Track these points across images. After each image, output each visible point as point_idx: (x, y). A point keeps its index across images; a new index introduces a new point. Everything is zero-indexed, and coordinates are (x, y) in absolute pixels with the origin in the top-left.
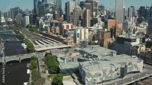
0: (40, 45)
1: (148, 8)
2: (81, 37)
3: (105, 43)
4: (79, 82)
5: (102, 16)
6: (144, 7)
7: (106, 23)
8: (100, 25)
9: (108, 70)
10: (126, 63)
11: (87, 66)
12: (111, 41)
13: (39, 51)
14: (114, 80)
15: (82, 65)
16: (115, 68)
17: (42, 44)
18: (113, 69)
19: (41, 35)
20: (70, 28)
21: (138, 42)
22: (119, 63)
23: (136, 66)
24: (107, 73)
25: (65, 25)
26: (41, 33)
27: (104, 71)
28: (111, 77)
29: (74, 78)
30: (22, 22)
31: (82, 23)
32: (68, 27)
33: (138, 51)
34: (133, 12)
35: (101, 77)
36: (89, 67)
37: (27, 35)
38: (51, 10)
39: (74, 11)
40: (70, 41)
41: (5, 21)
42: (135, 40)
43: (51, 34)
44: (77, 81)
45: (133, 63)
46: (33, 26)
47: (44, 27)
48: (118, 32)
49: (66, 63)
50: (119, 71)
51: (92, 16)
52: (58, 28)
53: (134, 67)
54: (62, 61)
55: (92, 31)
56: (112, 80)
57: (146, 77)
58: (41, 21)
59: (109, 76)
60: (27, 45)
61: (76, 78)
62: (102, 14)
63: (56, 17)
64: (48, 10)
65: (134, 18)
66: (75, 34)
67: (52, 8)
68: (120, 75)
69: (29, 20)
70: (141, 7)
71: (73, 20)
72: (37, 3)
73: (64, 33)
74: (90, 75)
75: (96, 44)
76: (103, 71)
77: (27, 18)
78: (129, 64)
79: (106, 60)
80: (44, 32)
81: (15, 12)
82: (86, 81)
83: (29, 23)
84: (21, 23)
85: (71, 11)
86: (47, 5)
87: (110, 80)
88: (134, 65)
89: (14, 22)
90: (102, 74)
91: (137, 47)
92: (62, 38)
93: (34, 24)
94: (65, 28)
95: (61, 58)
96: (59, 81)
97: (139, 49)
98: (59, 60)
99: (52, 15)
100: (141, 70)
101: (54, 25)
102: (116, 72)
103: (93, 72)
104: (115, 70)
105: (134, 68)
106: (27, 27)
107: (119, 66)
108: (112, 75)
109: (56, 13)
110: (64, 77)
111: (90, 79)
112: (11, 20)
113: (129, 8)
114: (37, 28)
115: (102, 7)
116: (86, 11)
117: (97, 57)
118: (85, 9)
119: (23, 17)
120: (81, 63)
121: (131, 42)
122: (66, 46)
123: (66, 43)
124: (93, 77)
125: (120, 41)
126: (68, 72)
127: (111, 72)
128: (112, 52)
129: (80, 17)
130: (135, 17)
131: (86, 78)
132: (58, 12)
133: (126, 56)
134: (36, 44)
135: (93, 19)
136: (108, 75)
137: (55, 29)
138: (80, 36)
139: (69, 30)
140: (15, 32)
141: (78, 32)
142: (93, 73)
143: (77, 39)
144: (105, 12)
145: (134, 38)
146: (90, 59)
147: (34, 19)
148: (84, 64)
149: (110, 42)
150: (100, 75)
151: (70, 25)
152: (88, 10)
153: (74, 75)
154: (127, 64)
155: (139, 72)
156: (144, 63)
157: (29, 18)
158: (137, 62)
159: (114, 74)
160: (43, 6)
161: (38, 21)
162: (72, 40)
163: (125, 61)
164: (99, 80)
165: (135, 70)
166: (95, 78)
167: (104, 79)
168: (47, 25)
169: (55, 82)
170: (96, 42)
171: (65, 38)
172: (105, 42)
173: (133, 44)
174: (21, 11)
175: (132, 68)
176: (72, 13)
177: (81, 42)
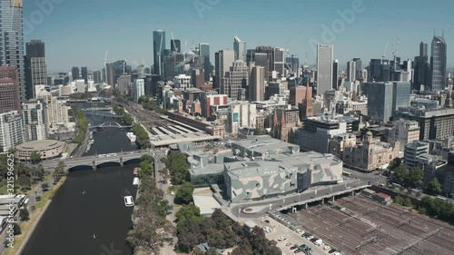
0: (161, 134)
1: (386, 63)
2: (241, 120)
3: (284, 132)
4: (221, 197)
5: (291, 79)
6: (380, 60)
7: (293, 93)
8: (281, 98)
9: (272, 177)
10: (309, 165)
11: (237, 169)
12: (295, 128)
13: (159, 147)
14: (285, 194)
15: (227, 167)
16: (286, 172)
17: (164, 133)
18: (283, 175)
19: (164, 117)
20: (222, 104)
21: (343, 129)
22: (295, 166)
23: (328, 172)
24: (271, 181)
25: (211, 97)
26: (166, 114)
27: (266, 178)
28: (277, 189)
29: (214, 191)
30: (130, 92)
31: (247, 94)
32: (217, 100)
33: (342, 146)
34: (357, 72)
35: (260, 188)
36: (241, 171)
37: (139, 117)
38: (187, 67)
39: (232, 69)
40: (218, 127)
41: (95, 89)
42: (336, 126)
43: (184, 114)
44: (218, 195)
45: (323, 166)
46: (151, 99)
47: (172, 101)
48: (310, 110)
49: (202, 165)
50: (294, 179)
51: (271, 78)
52: (198, 103)
53: (324, 173)
54: (196, 162)
55: (265, 109)
56: (281, 194)
57: (346, 191)
58: (167, 89)
59: (275, 187)
60: (137, 136)
61: (218, 190)
62: (292, 75)
63: (198, 82)
64: (182, 67)
65: (358, 83)
66: (230, 115)
67: (191, 62)
68: (296, 187)
69: (143, 87)
70: (373, 61)
71: (230, 87)
72: (159, 53)
73: (209, 113)
74: (240, 185)
75: (267, 133)
76: (262, 177)
77: (140, 83)
78: (315, 168)
79: (273, 160)
80: (172, 111)
81: (117, 70)
82: (233, 194)
83: (143, 94)
84: (127, 93)
85: (226, 69)
86: (180, 58)
87: (276, 195)
88: (325, 170)
89: (115, 92)
90: (261, 183)
91: (340, 139)
92: (204, 121)
93: (154, 95)
94: (212, 103)
95: (195, 157)
96: (187, 194)
97: (342, 143)
98: (190, 159)
99: (189, 77)
100: (340, 180)
101: (191, 96)
102: (288, 181)
103: (245, 179)
104: (287, 177)
105: (325, 175)
106: (140, 101)
107: (295, 170)
108: (280, 185)
109: (198, 72)
110: (196, 190)
111: (239, 192)
112: (108, 87)
113: (348, 63)
114: (158, 103)
115: (293, 62)
116: (254, 69)
117: (260, 155)
118: (252, 65)
119: (132, 81)
121: (329, 129)
122: (210, 137)
123: (210, 132)
124: (244, 187)
125: (311, 126)
126: (205, 181)
127: (278, 179)
128: (291, 148)
129: (244, 81)
130: (361, 80)
131: (233, 189)
132: (201, 71)
133: (313, 154)
134: (154, 133)
135: (270, 85)
136: (274, 184)
137: (193, 105)
138: (239, 119)
139: (219, 107)
140: (114, 111)
141: (236, 110)
142: (245, 181)
143: (234, 124)
144: (300, 69)
146: (245, 158)
147: (153, 86)
148: (231, 166)
149: (292, 130)
150: (258, 185)
151: (221, 97)
153: (215, 186)
154: (312, 168)
155: (335, 183)
156: (344, 166)
157: (143, 84)
158: (331, 165)
159: (283, 184)
160: (172, 60)
161: (161, 89)
162: (223, 127)
163: (308, 162)
164: (255, 194)
166: (248, 191)
167: (265, 192)
168: (178, 98)
169: (180, 196)
170: (269, 130)
171: (209, 123)
172: (283, 129)
173: (333, 133)
174: (128, 70)
175: (320, 175)
176: (227, 74)
177: (239, 130)
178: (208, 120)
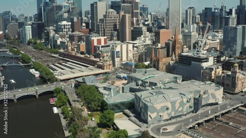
1: (217, 11)
2: (122, 57)
5: (146, 23)
6: (211, 9)
8: (147, 39)
9: (178, 102)
11: (148, 97)
12: (171, 62)
13: (65, 81)
14: (186, 115)
16: (188, 98)
18: (185, 100)
19: (55, 56)
20: (103, 44)
21: (211, 62)
23: (214, 96)
24: (177, 105)
25: (95, 39)
28: (182, 111)
29: (128, 116)
30: (19, 36)
32: (99, 41)
33: (213, 75)
34: (193, 17)
35: (169, 111)
36: (152, 98)
38: (66, 15)
39: (105, 16)
40: (108, 63)
42: (206, 60)
43: (74, 53)
45: (210, 92)
46: (38, 42)
47: (59, 43)
48: (178, 48)
50: (192, 103)
51: (132, 24)
52: (83, 45)
53: (211, 96)
55: (137, 47)
56: (183, 115)
57: (228, 110)
59: (180, 109)
61: (132, 115)
64: (62, 16)
65: (196, 26)
66: (113, 53)
67: (69, 12)
68: (193, 109)
69: (30, 32)
71: (104, 31)
72: (42, 5)
73: (93, 51)
75: (146, 67)
76: (171, 103)
77: (29, 29)
78: (204, 93)
79: (171, 88)
80: (62, 51)
83: (31, 37)
85: (100, 16)
86: (60, 8)
88: (211, 94)
90: (170, 107)
91: (211, 69)
92: (93, 58)
94: (95, 44)
95: (106, 88)
97: (213, 72)
99: (70, 23)
100: (220, 102)
101: (76, 38)
102: (188, 105)
105: (211, 98)
106: (29, 43)
107: (192, 96)
108: (183, 109)
109: (75, 20)
111: (153, 115)
112: (1, 32)
113: (187, 11)
114: (46, 44)
115: (144, 10)
116: (124, 17)
117: (155, 84)
118: (122, 13)
120: (139, 94)
121: (202, 62)
122: (101, 71)
123: (101, 67)
124: (158, 112)
125: (185, 61)
127: (182, 104)
128: (176, 78)
129: (115, 26)
130: (197, 24)
131: (149, 113)
132: (78, 18)
134: (53, 69)
136: (178, 109)
137: (79, 46)
138: (120, 56)
139: (102, 47)
140: (11, 51)
141: (118, 49)
143: (116, 59)
144: (149, 16)
145: (205, 56)
146: (147, 88)
151: (103, 38)
152: (127, 16)
153: (127, 111)
154: (202, 93)
155: (217, 103)
158: (215, 90)
159: (185, 107)
160: (52, 10)
162: (111, 62)
163: (199, 89)
164: (166, 117)
165: (212, 101)
166: (160, 114)
167: (173, 115)
168: (64, 40)
170: (146, 63)
171: (98, 60)
172: (160, 63)
173: (205, 65)
174: (14, 18)
175: (208, 98)
176: (102, 20)
177: (122, 64)
178: (95, 57)
